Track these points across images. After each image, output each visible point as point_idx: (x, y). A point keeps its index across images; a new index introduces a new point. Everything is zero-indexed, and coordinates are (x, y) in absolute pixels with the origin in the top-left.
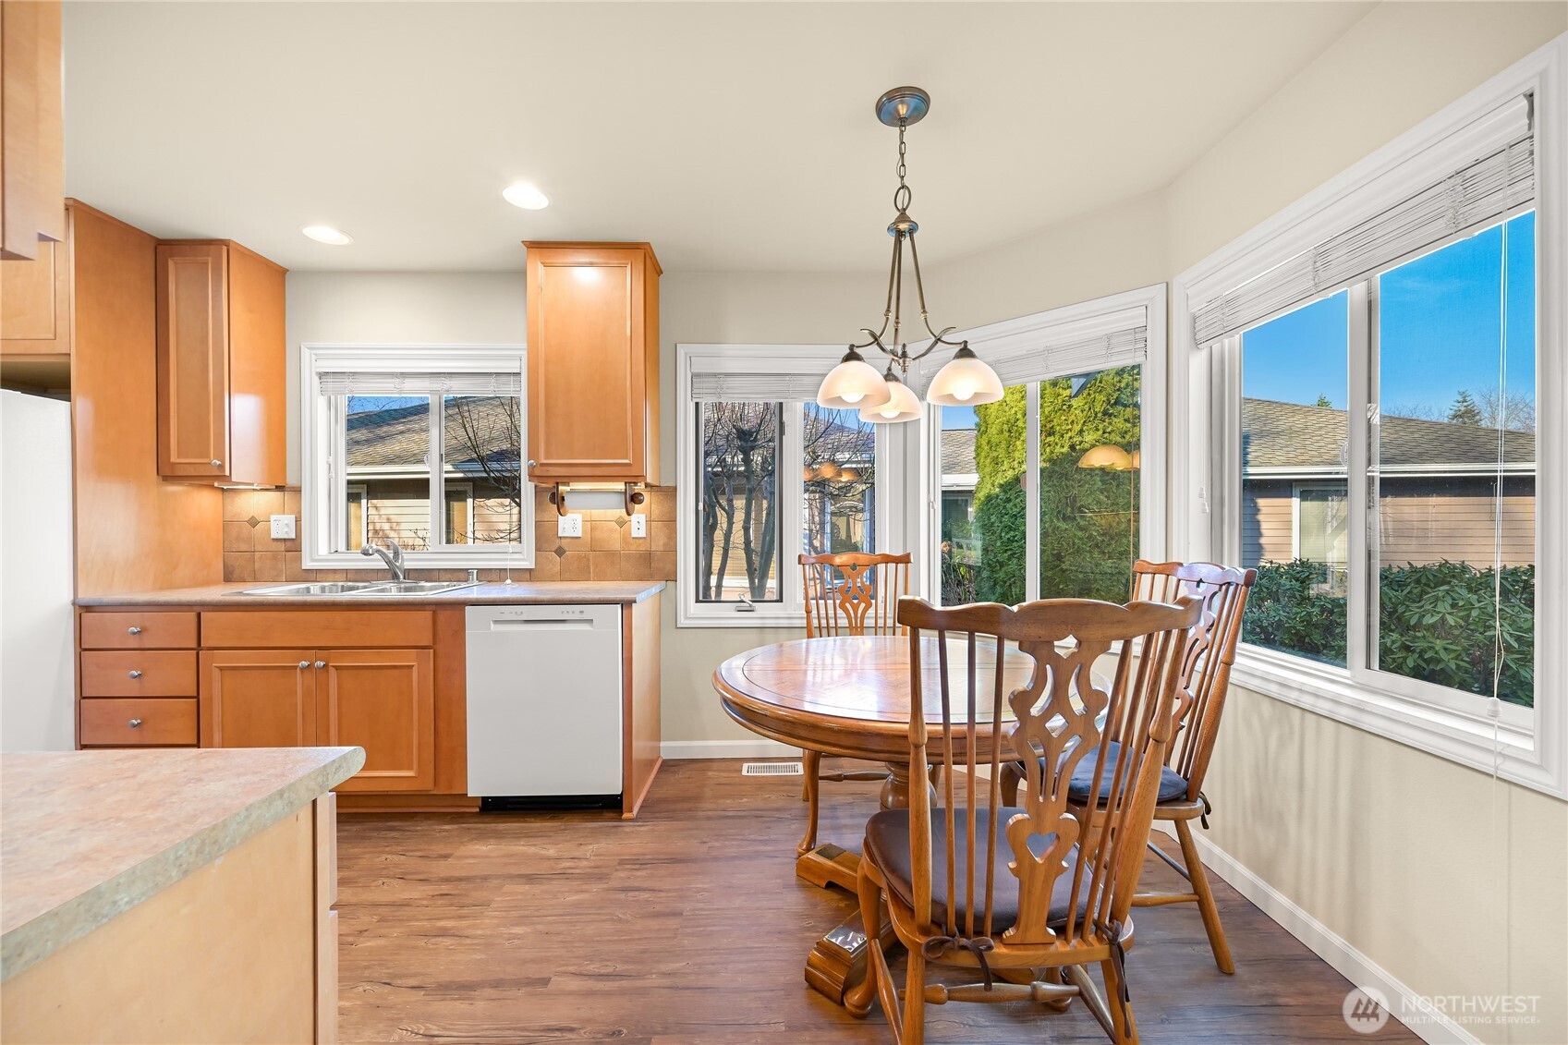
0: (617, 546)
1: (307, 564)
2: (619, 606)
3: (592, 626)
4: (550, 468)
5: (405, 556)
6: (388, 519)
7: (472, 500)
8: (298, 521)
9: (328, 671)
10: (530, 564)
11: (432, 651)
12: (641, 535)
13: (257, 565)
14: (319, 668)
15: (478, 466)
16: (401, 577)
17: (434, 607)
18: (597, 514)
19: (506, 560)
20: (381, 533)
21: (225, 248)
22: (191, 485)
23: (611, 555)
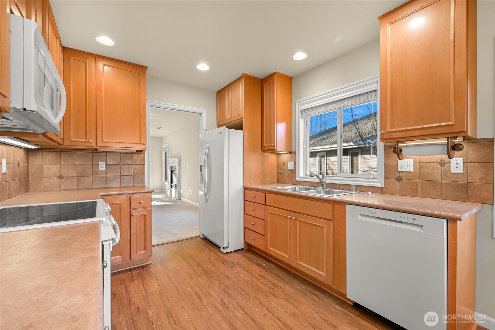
0: (439, 178)
1: (297, 179)
2: (445, 221)
3: (422, 230)
4: (393, 134)
5: (327, 178)
6: (333, 163)
7: (360, 156)
8: (295, 163)
9: (296, 221)
10: (381, 184)
11: (332, 222)
12: (458, 172)
13: (285, 178)
14: (293, 219)
15: (361, 142)
16: (325, 186)
17: (333, 203)
18: (423, 158)
19: (369, 182)
20: (330, 168)
21: (275, 75)
22: (270, 153)
23: (434, 184)
